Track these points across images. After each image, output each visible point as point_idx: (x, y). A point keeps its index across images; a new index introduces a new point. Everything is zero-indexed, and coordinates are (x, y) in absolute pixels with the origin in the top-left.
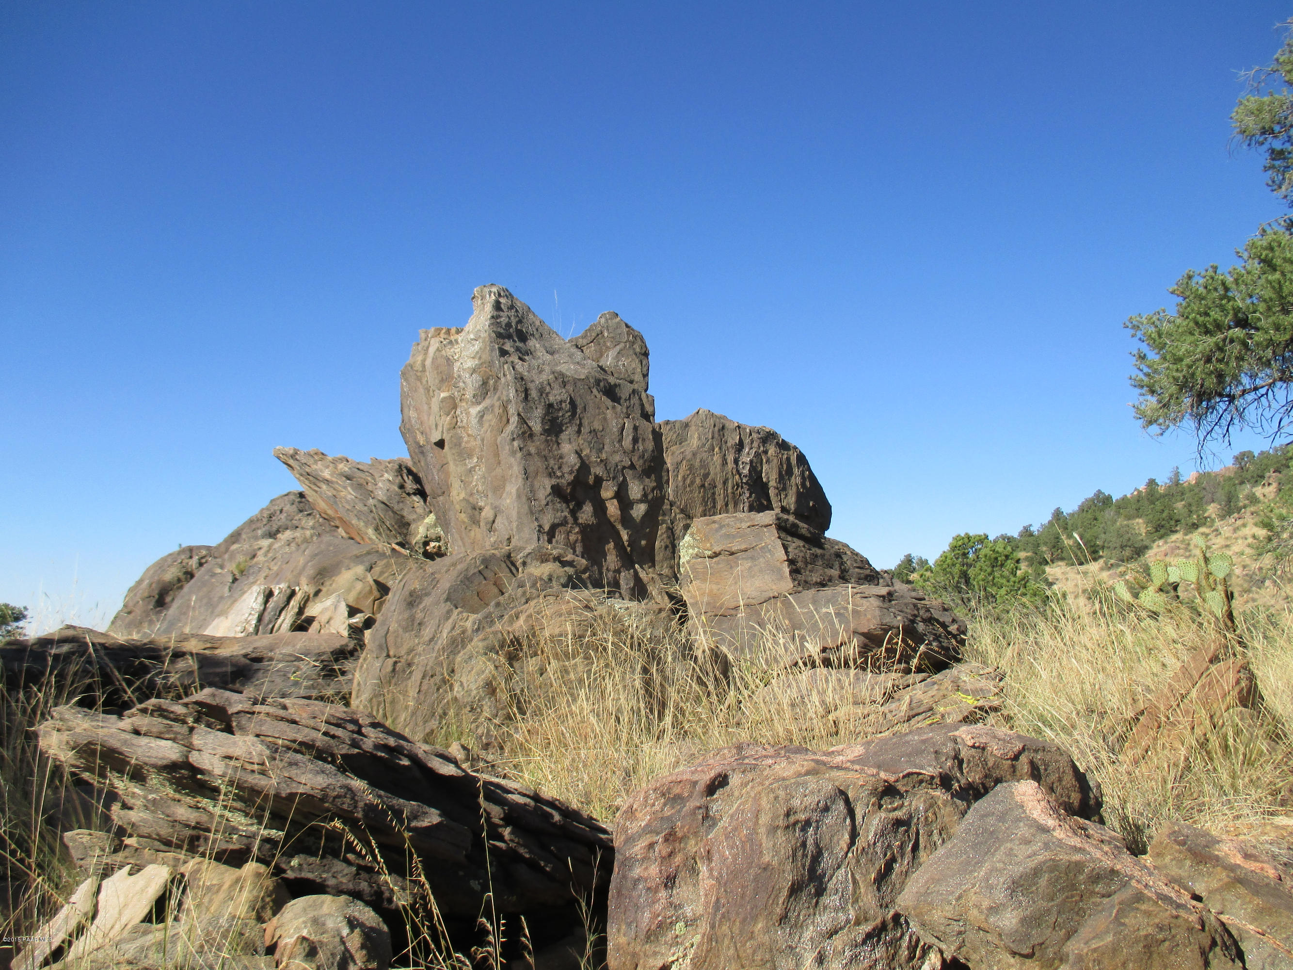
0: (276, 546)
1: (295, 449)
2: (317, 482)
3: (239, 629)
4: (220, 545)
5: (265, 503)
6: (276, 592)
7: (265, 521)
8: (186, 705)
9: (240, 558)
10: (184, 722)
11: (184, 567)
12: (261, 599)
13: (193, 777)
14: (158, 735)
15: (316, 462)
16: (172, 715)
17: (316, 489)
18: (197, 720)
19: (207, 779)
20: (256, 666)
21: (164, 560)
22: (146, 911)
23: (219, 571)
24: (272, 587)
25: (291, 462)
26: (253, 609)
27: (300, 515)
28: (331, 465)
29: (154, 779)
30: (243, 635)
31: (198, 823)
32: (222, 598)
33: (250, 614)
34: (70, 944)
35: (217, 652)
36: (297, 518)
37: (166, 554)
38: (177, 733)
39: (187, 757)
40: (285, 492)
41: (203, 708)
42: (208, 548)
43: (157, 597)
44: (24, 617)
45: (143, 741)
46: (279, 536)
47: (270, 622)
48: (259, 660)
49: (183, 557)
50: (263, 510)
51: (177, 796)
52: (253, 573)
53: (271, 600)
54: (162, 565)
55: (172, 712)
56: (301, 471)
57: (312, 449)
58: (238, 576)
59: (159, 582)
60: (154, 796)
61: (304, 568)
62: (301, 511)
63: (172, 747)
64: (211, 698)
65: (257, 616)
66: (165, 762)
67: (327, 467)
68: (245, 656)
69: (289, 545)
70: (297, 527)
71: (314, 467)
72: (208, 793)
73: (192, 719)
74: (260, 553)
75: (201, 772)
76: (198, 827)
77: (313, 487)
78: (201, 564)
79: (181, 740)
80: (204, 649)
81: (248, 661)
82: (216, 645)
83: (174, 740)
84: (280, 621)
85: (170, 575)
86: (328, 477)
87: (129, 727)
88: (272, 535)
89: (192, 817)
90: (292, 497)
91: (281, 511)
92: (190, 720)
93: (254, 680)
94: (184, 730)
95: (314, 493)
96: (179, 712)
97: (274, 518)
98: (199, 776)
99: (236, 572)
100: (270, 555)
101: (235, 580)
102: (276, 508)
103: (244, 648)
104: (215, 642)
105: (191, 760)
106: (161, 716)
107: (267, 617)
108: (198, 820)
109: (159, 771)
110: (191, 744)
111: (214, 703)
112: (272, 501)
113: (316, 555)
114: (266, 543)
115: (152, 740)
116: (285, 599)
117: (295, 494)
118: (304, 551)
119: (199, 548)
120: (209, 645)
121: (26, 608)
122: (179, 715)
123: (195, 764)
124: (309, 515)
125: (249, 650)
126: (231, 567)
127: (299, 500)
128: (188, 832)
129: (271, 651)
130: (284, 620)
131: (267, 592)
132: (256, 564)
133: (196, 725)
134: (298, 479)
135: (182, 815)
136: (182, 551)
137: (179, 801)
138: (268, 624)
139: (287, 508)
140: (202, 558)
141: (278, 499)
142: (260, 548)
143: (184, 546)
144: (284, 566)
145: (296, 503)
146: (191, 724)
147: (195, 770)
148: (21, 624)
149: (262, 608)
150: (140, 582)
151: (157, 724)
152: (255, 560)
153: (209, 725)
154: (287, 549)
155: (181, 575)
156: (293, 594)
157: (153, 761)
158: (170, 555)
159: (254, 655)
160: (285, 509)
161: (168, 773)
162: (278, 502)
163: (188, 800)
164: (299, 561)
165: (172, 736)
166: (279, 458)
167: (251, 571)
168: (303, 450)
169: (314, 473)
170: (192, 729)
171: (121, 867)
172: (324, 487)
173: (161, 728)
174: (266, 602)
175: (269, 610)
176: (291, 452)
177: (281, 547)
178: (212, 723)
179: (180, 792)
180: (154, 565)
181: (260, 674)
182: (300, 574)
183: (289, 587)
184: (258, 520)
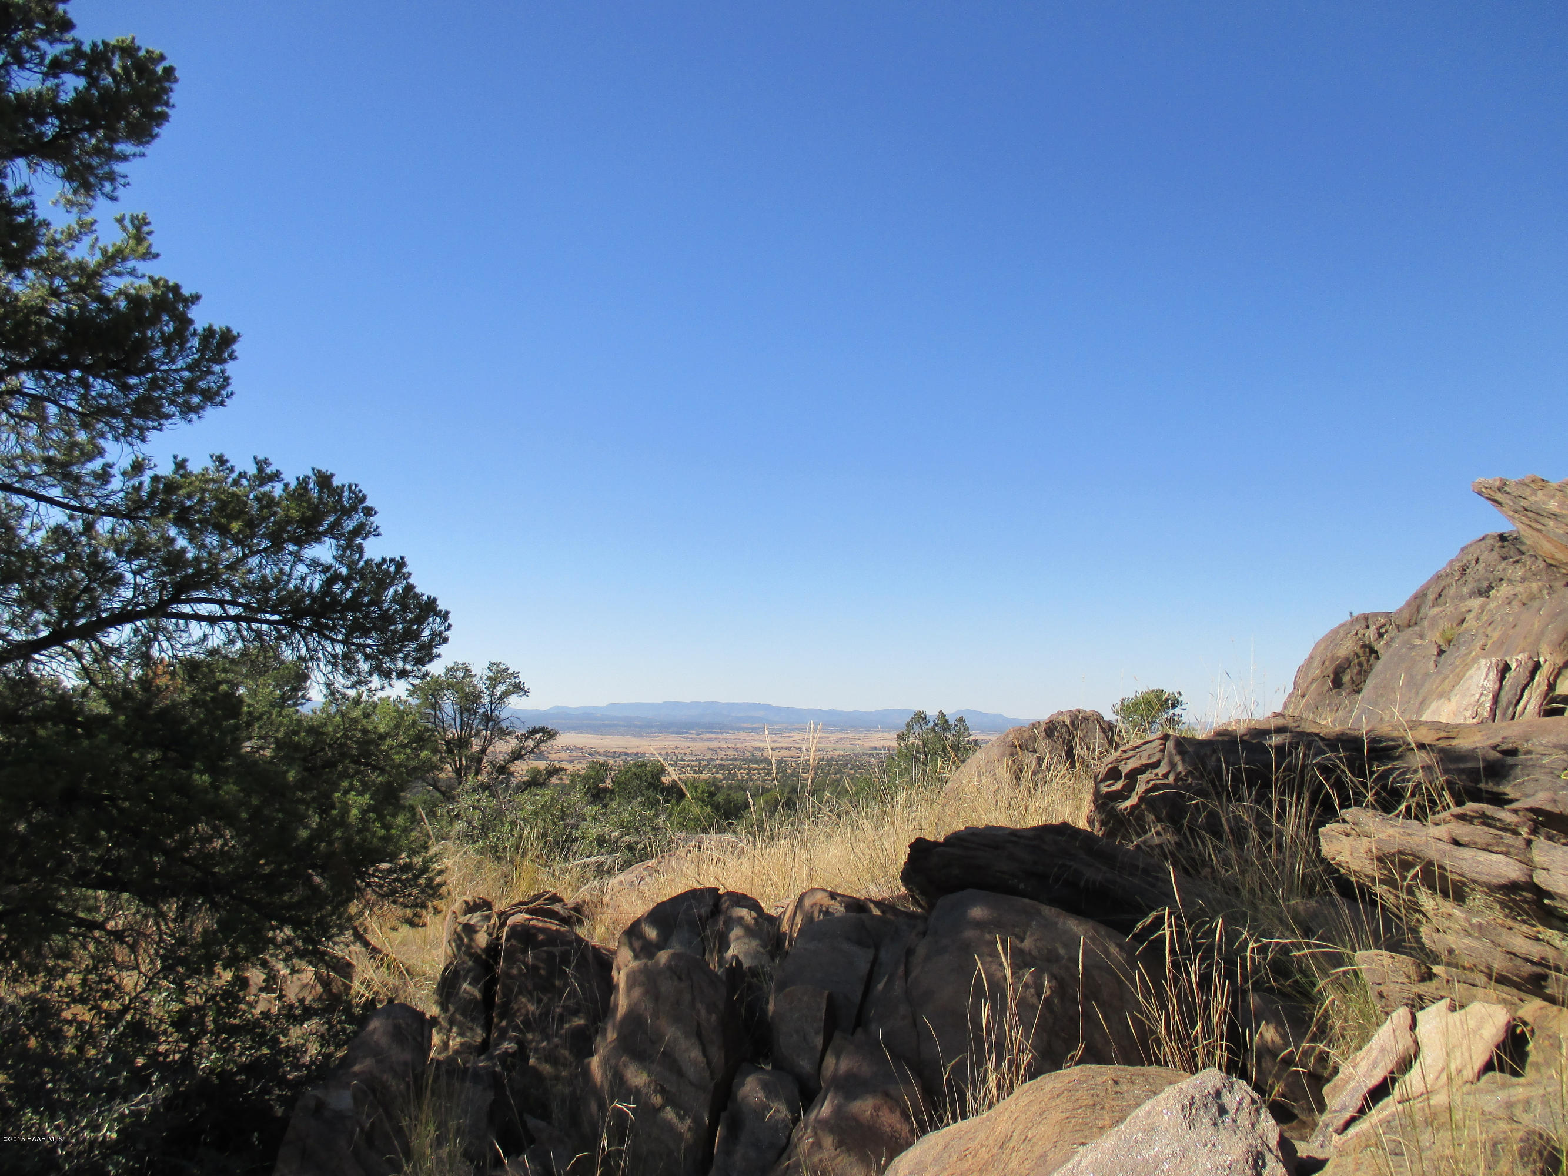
0: (1492, 606)
1: (1501, 480)
2: (1539, 518)
3: (1468, 713)
4: (1401, 610)
5: (1454, 553)
6: (1513, 666)
7: (1457, 575)
8: (1515, 812)
9: (1444, 624)
10: (1515, 833)
11: (1360, 639)
12: (1493, 675)
13: (1539, 903)
14: (1484, 846)
15: (1534, 492)
16: (1498, 824)
17: (1540, 527)
18: (1534, 831)
19: (1558, 905)
20: (1510, 760)
21: (1335, 632)
22: (1485, 1057)
23: (1418, 642)
24: (1507, 659)
25: (1499, 496)
26: (1484, 687)
27: (1504, 563)
28: (1558, 493)
29: (1478, 899)
30: (1475, 721)
31: (1543, 958)
32: (1426, 675)
33: (1482, 694)
34: (1394, 1080)
35: (1454, 742)
36: (1500, 567)
37: (1336, 625)
38: (1508, 846)
39: (1531, 877)
40: (1481, 537)
41: (1538, 816)
42: (1387, 614)
43: (1332, 676)
44: (1179, 703)
45: (1467, 853)
46: (1493, 592)
47: (1510, 703)
48: (1513, 752)
49: (1358, 627)
50: (1452, 561)
51: (1509, 922)
52: (1465, 642)
53: (1507, 675)
54: (1333, 638)
55: (1499, 820)
56: (1515, 507)
57: (1526, 475)
58: (1443, 648)
59: (1333, 659)
60: (1479, 920)
61: (1542, 633)
62: (1505, 558)
63: (1508, 864)
64: (1552, 804)
65: (1491, 696)
66: (1502, 881)
67: (1553, 497)
68: (1494, 747)
69: (1509, 603)
70: (1501, 580)
71: (1533, 499)
72: (1557, 923)
73: (1526, 830)
74: (1470, 617)
75: (1550, 895)
76: (1543, 963)
77: (1534, 525)
78: (1381, 635)
79: (1516, 855)
80: (1438, 739)
81: (1498, 755)
82: (1452, 734)
83: (1506, 854)
84: (1523, 702)
85: (1346, 648)
86: (1556, 510)
87: (1445, 837)
88: (1484, 592)
89: (1535, 951)
90: (1489, 541)
91: (1477, 561)
92: (1524, 831)
93: (1512, 778)
94: (1519, 843)
95: (1535, 534)
96: (1509, 820)
97: (1468, 571)
98: (1546, 901)
99: (1441, 642)
100: (1484, 618)
101: (1441, 652)
102: (1470, 557)
103: (1488, 738)
104: (1449, 731)
105: (1535, 880)
106: (1484, 824)
107: (1504, 698)
108: (1543, 955)
109: (1491, 890)
110: (1531, 860)
111: (1557, 811)
112: (1462, 550)
113: (1559, 614)
114: (1476, 603)
115: (1481, 853)
116: (1527, 673)
117: (1494, 538)
118: (1540, 610)
119: (1376, 615)
120: (1443, 734)
121: (1179, 693)
122: (1509, 824)
123: (1543, 886)
124: (1517, 562)
125: (1497, 740)
126: (1435, 636)
127: (1500, 544)
128: (1529, 968)
129: (1527, 741)
130: (1528, 701)
131: (1501, 666)
132: (1467, 630)
133: (1532, 837)
134: (1512, 517)
135: (1521, 947)
136: (1355, 621)
137: (1510, 929)
138: (1507, 708)
139: (1485, 556)
140: (1381, 627)
141: (1471, 545)
142: (1470, 611)
143: (1355, 614)
144: (1511, 632)
145: (1496, 549)
146: (1525, 836)
147: (1541, 893)
148: (1178, 711)
149: (1497, 686)
150: (1311, 659)
151: (1478, 832)
152: (1464, 625)
153: (1550, 838)
154: (1508, 609)
155: (1358, 649)
156: (1537, 666)
157: (1485, 878)
158: (1341, 626)
159: (1505, 747)
160: (1481, 558)
161: (1505, 894)
162: (1471, 549)
163: (1525, 928)
164: (1533, 625)
165: (1504, 849)
166: (1480, 493)
167: (1462, 640)
168: (1512, 480)
169: (1534, 508)
170: (1529, 843)
171: (1434, 1000)
172: (1551, 523)
173: (1488, 839)
174: (1502, 679)
175: (1506, 688)
176: (1497, 483)
177: (1498, 607)
178: (1554, 836)
179: (1514, 919)
180: (1324, 639)
181: (1518, 771)
182: (1538, 641)
183: (1530, 658)
184: (1447, 576)
